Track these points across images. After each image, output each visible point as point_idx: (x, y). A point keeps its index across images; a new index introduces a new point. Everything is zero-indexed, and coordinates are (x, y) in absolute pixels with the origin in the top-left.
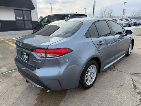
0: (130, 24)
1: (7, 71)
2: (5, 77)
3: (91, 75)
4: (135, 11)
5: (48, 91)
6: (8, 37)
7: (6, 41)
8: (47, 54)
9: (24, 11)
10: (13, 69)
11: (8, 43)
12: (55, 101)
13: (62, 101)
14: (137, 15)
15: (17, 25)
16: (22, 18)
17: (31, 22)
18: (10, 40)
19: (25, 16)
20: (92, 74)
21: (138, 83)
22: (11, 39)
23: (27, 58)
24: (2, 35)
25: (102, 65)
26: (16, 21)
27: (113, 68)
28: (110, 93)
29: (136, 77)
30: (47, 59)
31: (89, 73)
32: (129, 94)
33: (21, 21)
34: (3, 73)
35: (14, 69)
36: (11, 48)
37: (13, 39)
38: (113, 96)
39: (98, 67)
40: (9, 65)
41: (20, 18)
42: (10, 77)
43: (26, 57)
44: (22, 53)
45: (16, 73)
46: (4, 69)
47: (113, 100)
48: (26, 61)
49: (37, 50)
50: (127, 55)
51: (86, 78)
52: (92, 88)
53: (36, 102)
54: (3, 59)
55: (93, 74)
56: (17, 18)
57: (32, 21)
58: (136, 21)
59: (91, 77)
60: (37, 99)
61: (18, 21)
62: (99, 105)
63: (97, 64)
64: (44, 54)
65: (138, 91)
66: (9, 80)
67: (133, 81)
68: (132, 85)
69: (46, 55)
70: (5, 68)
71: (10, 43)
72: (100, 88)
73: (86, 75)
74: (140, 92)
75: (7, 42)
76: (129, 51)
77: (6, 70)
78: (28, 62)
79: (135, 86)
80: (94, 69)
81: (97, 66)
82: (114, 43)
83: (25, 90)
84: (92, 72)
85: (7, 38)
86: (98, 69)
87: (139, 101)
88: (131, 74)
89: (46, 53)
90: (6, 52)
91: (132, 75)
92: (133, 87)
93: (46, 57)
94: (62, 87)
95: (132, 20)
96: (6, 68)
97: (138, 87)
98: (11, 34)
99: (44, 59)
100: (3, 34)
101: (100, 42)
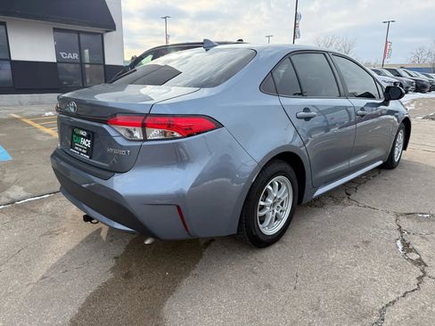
0: (405, 84)
1: (27, 198)
2: (21, 211)
3: (276, 207)
4: (422, 50)
5: (148, 242)
6: (32, 110)
7: (25, 120)
8: (148, 130)
9: (82, 36)
10: (44, 192)
11: (31, 125)
12: (165, 277)
13: (187, 275)
14: (428, 62)
15: (60, 77)
16: (76, 56)
17: (102, 67)
18: (38, 119)
19: (87, 51)
20: (279, 204)
21: (417, 237)
22: (40, 116)
23: (89, 145)
24: (13, 105)
25: (308, 183)
26: (59, 65)
27: (343, 198)
28: (331, 260)
29: (413, 221)
30: (146, 143)
31: (270, 201)
32: (386, 264)
33: (72, 66)
34: (12, 203)
35: (47, 191)
36: (39, 137)
37: (47, 114)
38: (338, 268)
39: (297, 186)
40: (33, 182)
41: (70, 56)
42: (35, 212)
43: (86, 143)
44: (73, 133)
45: (54, 203)
46: (17, 192)
47: (337, 277)
48: (87, 154)
49: (120, 118)
50: (389, 164)
51: (260, 214)
52: (277, 245)
53: (111, 276)
54: (16, 163)
55: (282, 204)
56: (62, 54)
57: (105, 66)
58: (422, 77)
59: (276, 211)
60: (113, 269)
61: (65, 65)
62: (295, 288)
63: (293, 175)
64: (140, 129)
65: (415, 257)
66: (33, 220)
67: (402, 233)
68: (399, 243)
69: (144, 133)
70: (22, 188)
71: (37, 126)
72: (302, 246)
73: (261, 203)
74: (420, 259)
75: (29, 121)
76: (396, 153)
77: (24, 194)
78: (90, 158)
79: (406, 246)
80: (284, 188)
81: (296, 182)
82: (349, 128)
83: (78, 245)
84: (280, 199)
85: (28, 113)
86: (297, 192)
87: (417, 281)
88: (397, 216)
89: (144, 126)
90: (24, 148)
91: (400, 218)
92: (401, 247)
93: (145, 139)
94: (187, 230)
95: (411, 73)
96: (24, 190)
97: (416, 247)
98: (40, 103)
99: (139, 144)
100: (17, 103)
101: (306, 110)
